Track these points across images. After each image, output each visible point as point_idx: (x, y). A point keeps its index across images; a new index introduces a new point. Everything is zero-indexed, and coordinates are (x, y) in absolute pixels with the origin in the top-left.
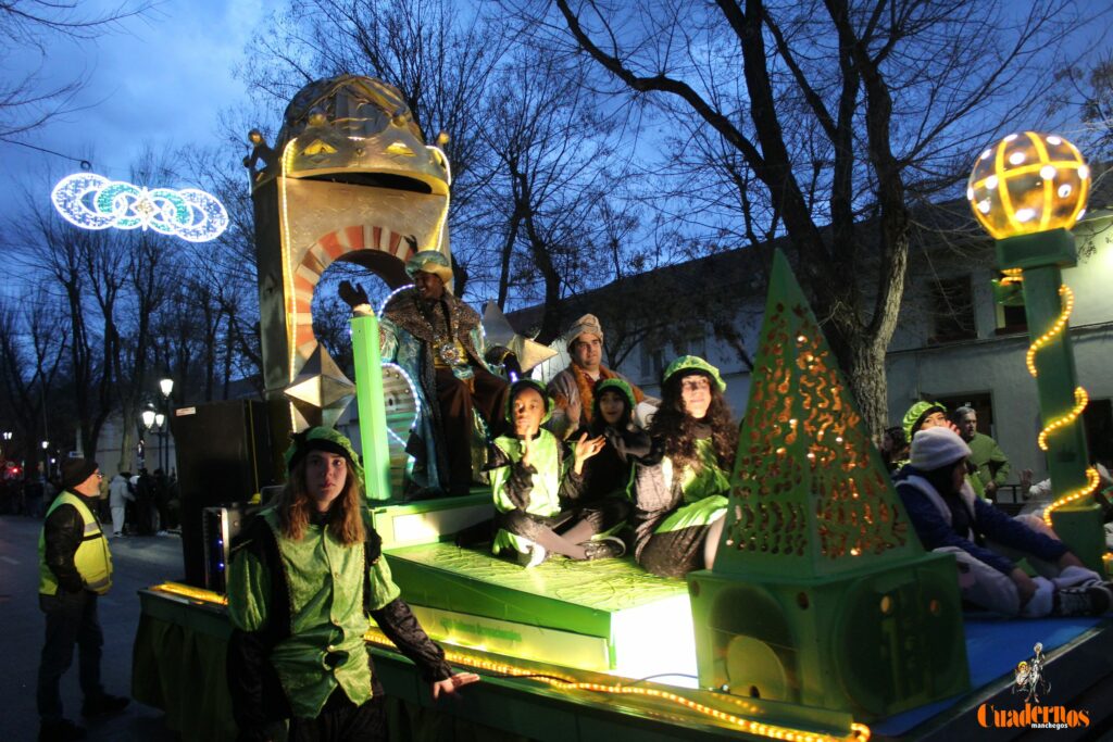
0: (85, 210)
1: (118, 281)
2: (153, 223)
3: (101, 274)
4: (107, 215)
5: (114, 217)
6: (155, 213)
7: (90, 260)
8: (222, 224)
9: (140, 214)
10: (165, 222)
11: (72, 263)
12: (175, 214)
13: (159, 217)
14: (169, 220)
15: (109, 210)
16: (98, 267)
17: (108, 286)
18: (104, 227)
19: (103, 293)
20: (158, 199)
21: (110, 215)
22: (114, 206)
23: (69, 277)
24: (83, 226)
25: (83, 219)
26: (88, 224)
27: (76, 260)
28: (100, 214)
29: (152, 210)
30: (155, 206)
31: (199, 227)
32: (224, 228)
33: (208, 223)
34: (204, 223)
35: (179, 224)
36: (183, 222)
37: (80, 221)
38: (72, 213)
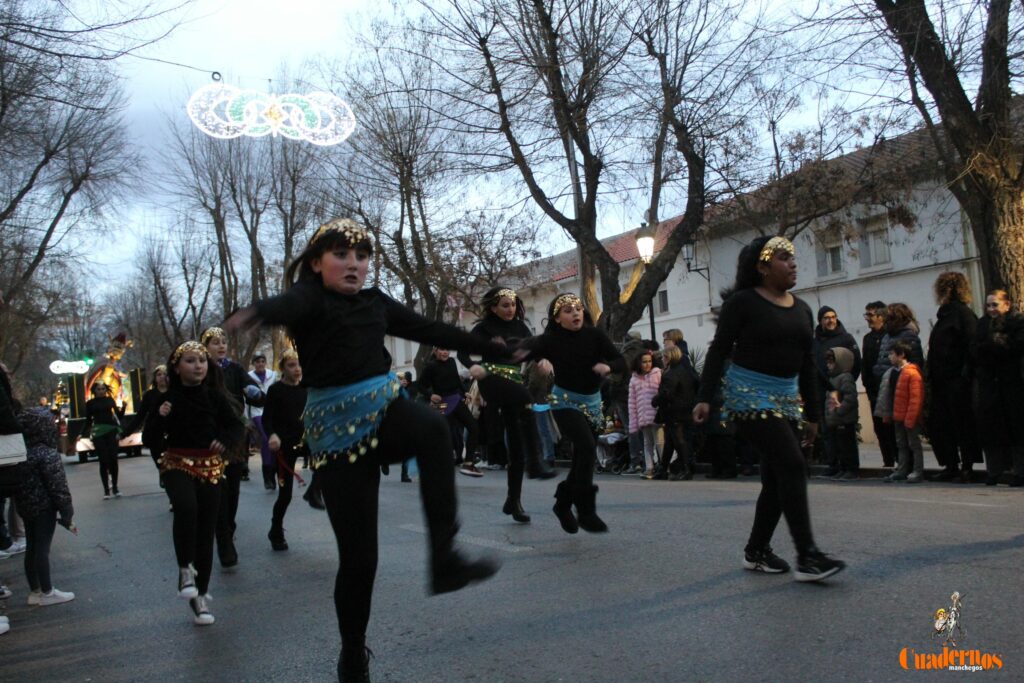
0: (218, 120)
1: (260, 206)
2: (282, 129)
3: (245, 199)
4: (239, 124)
5: (244, 126)
6: (284, 119)
7: (232, 186)
8: (350, 126)
9: (269, 121)
10: (294, 127)
11: (215, 190)
12: (304, 119)
13: (287, 123)
14: (298, 125)
15: (240, 119)
16: (241, 191)
17: (252, 210)
18: (236, 135)
19: (247, 218)
20: (285, 104)
21: (242, 123)
22: (244, 115)
23: (214, 203)
24: (216, 135)
25: (216, 129)
26: (221, 133)
27: (219, 185)
28: (233, 124)
29: (281, 116)
30: (284, 112)
31: (328, 130)
32: (352, 130)
33: (336, 125)
34: (331, 126)
35: (308, 129)
36: (312, 126)
37: (214, 131)
38: (206, 124)
